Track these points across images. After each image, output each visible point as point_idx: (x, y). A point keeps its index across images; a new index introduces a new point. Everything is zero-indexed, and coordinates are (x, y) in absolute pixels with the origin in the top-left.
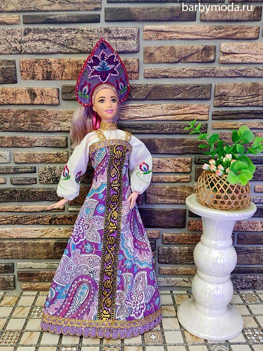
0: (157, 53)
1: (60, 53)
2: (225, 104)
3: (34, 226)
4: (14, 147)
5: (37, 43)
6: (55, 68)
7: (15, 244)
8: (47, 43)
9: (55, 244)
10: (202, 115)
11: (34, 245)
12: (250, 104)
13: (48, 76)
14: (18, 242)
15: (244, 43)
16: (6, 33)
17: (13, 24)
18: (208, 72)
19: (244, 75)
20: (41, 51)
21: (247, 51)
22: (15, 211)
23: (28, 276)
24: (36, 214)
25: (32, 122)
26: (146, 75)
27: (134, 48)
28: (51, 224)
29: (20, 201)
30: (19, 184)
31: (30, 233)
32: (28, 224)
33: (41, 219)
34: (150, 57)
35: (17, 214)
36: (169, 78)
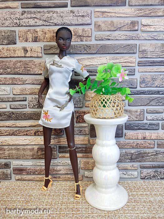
0: (103, 25)
1: (43, 25)
2: (145, 56)
3: (24, 136)
4: (13, 84)
5: (30, 20)
6: (40, 34)
7: (12, 149)
8: (36, 20)
9: (38, 148)
10: (132, 63)
11: (24, 149)
12: (161, 57)
13: (36, 40)
14: (13, 147)
15: (156, 19)
16: (10, 13)
17: (15, 8)
18: (134, 37)
19: (156, 38)
20: (32, 24)
21: (158, 24)
22: (12, 126)
23: (19, 171)
24: (26, 128)
25: (24, 68)
26: (96, 39)
27: (89, 22)
28: (36, 135)
29: (15, 120)
30: (16, 109)
31: (21, 141)
32: (20, 135)
33: (29, 132)
34: (98, 27)
35: (13, 128)
36: (111, 40)
